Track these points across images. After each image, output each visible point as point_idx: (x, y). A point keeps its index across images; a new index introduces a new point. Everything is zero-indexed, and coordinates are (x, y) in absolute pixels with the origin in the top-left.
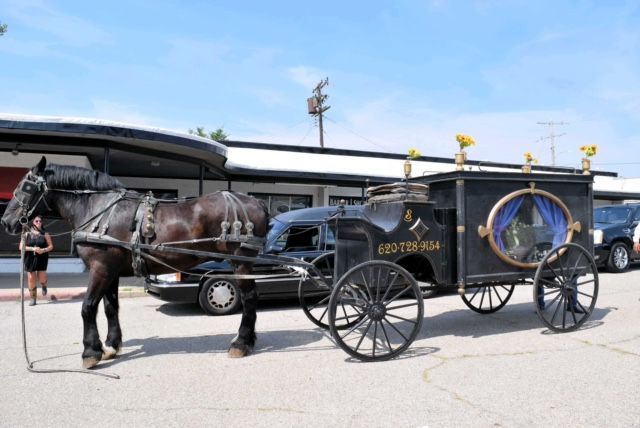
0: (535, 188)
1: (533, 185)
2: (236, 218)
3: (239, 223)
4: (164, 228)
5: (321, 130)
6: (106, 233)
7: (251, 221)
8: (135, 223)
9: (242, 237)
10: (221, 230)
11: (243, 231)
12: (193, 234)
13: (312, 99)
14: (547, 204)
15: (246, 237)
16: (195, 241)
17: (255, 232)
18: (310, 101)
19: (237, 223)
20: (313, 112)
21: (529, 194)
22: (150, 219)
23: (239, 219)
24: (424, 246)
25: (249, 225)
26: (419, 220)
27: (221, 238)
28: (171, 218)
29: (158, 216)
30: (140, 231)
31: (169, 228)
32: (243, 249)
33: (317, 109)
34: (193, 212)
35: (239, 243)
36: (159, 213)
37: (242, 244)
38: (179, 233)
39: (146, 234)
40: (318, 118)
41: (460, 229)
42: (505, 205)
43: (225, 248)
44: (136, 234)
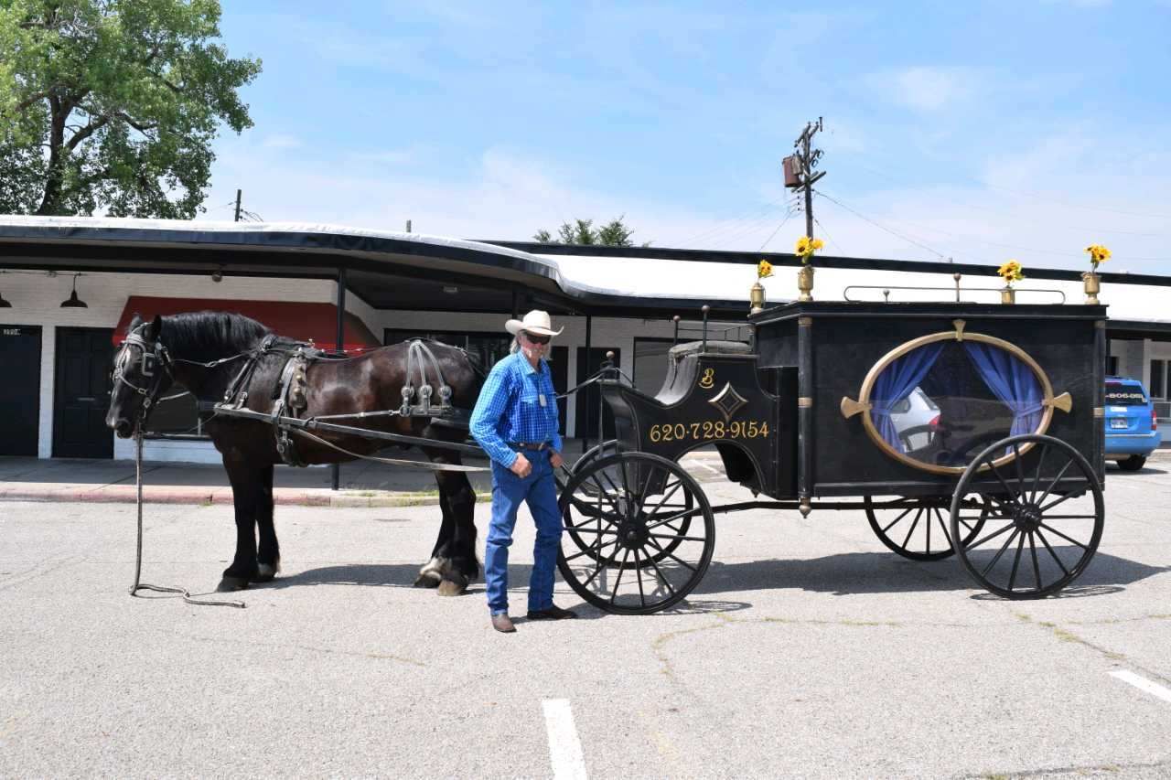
0: (966, 330)
1: (960, 325)
2: (424, 380)
3: (429, 387)
4: (319, 396)
5: (810, 217)
6: (244, 405)
7: (446, 384)
8: (279, 387)
9: (434, 408)
10: (402, 399)
11: (434, 400)
12: (360, 405)
13: (791, 159)
14: (996, 359)
15: (438, 409)
16: (362, 414)
17: (453, 400)
18: (787, 163)
19: (425, 388)
20: (794, 183)
21: (954, 341)
22: (301, 382)
23: (428, 382)
24: (738, 429)
25: (443, 389)
26: (728, 385)
27: (403, 410)
28: (331, 380)
29: (313, 378)
30: (287, 397)
31: (325, 395)
32: (436, 426)
33: (802, 178)
34: (360, 372)
35: (429, 418)
36: (315, 371)
37: (434, 420)
38: (340, 403)
39: (294, 403)
40: (803, 194)
41: (804, 402)
42: (901, 359)
43: (408, 426)
44: (280, 402)
